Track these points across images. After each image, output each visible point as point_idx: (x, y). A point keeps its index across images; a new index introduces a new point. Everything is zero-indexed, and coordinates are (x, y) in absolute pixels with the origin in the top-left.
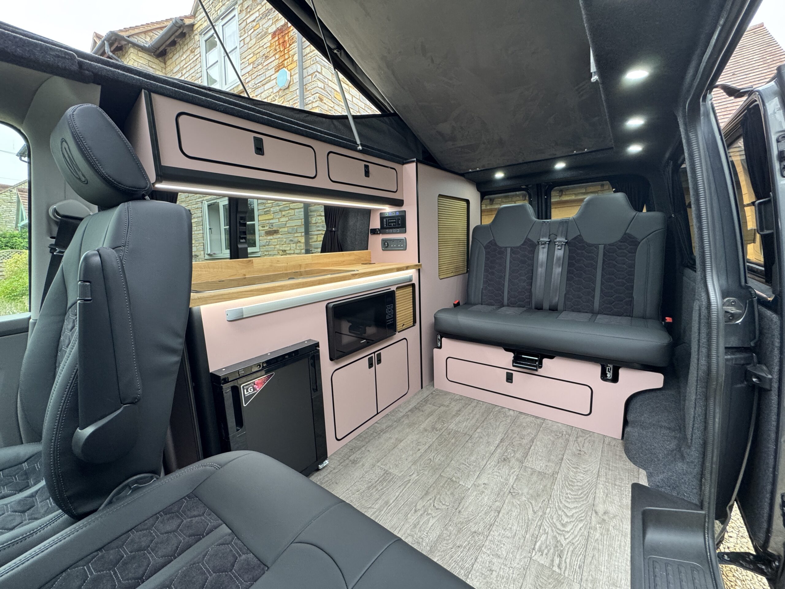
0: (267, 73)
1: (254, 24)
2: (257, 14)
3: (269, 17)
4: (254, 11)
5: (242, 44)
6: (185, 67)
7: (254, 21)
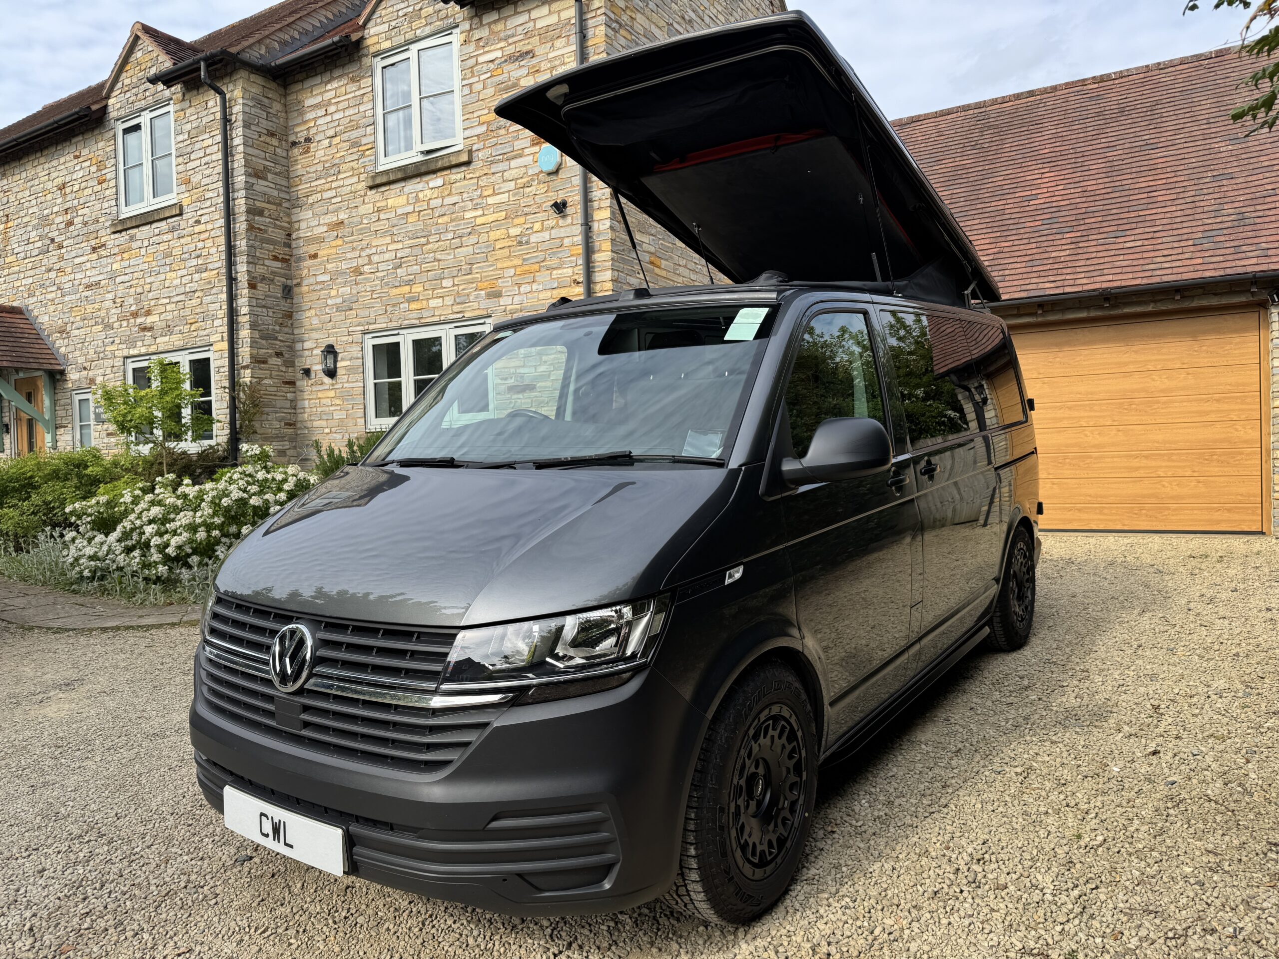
0: (516, 143)
1: (491, 66)
2: (499, 54)
3: (522, 63)
4: (493, 47)
5: (466, 90)
6: (333, 101)
7: (492, 61)
